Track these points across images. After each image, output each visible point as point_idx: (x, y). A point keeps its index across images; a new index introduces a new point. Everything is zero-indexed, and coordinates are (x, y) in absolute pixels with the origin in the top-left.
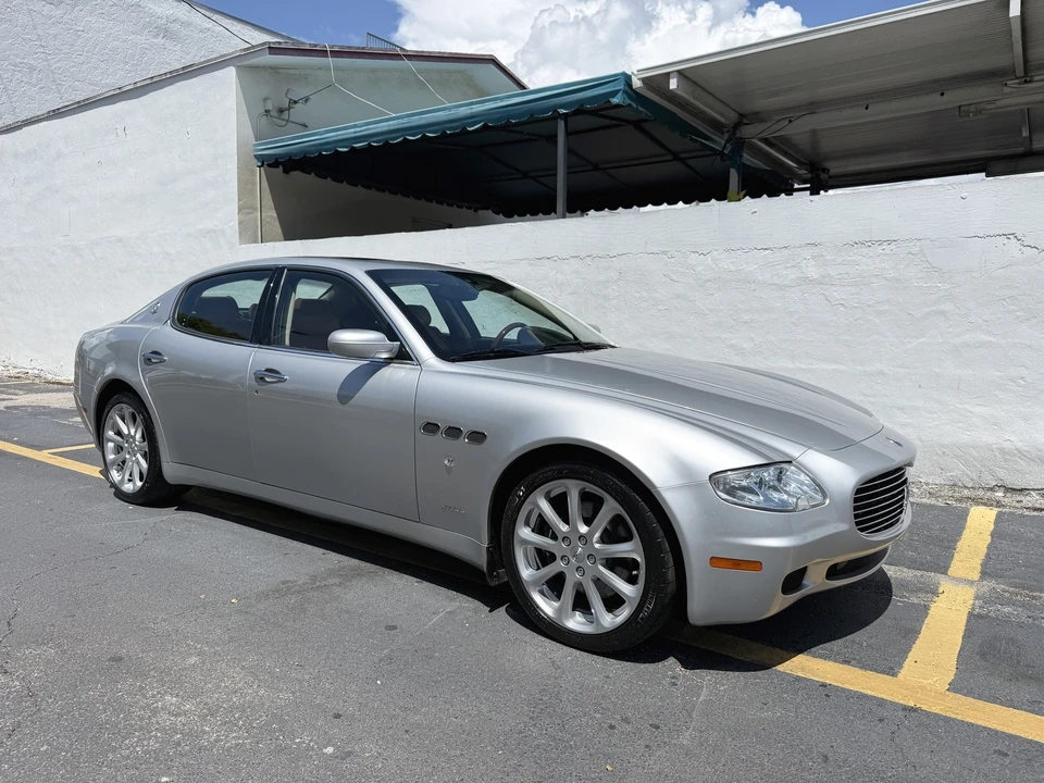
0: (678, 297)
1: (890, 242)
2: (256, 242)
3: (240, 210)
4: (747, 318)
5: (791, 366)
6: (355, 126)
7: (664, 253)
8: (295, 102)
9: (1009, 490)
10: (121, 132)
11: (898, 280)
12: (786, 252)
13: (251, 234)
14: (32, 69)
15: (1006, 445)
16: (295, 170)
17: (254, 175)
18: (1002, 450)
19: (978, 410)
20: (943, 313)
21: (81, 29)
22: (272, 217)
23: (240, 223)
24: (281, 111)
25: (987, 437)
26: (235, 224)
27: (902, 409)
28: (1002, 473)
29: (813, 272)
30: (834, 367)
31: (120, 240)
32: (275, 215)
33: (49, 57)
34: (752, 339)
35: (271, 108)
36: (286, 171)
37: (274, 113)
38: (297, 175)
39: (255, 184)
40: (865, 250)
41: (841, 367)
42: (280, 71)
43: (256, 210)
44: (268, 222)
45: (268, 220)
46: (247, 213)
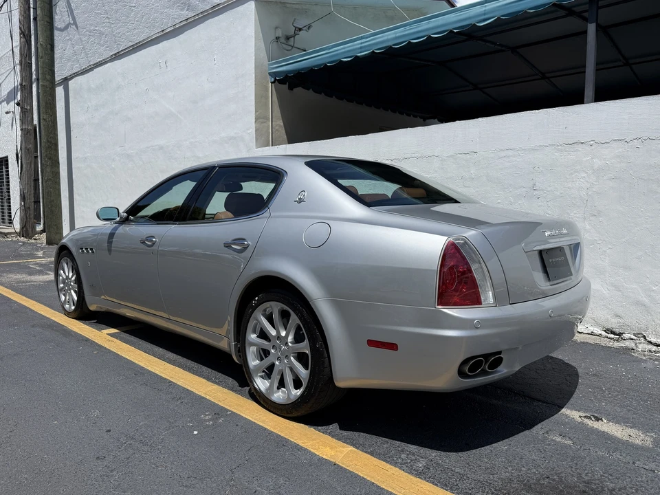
2: (268, 145)
3: (257, 119)
6: (362, 38)
8: (300, 30)
10: (163, 65)
13: (265, 139)
14: (101, 33)
16: (298, 86)
17: (267, 91)
21: (134, 5)
22: (280, 126)
23: (256, 131)
24: (288, 38)
26: (253, 131)
31: (161, 148)
32: (282, 124)
33: (113, 26)
35: (280, 36)
36: (291, 88)
37: (283, 40)
38: (299, 91)
39: (267, 98)
42: (288, 5)
43: (268, 119)
44: (277, 130)
45: (277, 128)
46: (262, 123)
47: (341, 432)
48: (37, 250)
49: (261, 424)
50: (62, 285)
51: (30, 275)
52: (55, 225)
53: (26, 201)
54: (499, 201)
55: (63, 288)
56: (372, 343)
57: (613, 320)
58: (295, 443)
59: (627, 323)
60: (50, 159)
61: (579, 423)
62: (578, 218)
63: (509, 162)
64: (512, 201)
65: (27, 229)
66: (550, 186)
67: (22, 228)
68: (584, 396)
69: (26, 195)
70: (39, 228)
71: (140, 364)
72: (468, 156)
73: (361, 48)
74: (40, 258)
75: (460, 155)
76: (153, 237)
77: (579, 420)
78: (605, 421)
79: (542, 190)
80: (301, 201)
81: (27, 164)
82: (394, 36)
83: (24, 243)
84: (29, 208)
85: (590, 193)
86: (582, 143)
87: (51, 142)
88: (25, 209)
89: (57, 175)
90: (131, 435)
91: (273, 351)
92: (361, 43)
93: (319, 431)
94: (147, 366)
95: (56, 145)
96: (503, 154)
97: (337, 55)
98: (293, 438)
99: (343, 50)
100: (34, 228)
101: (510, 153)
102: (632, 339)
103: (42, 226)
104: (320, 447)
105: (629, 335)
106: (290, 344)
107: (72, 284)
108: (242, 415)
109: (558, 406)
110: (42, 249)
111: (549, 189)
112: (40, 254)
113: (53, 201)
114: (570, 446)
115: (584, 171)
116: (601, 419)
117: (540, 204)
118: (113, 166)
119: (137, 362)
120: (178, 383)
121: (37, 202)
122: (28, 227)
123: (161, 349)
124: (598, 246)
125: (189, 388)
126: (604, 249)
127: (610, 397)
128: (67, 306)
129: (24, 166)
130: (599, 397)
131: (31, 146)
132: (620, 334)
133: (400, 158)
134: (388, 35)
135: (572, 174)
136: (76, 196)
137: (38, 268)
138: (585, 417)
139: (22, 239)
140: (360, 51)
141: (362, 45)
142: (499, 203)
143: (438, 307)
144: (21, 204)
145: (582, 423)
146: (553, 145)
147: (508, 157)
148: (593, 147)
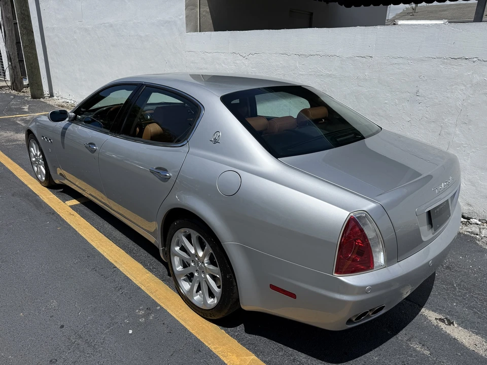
2: (196, 31)
13: (193, 25)
31: (111, 26)
32: (208, 10)
43: (196, 6)
44: (204, 16)
45: (204, 13)
46: (192, 9)
47: (247, 335)
48: (24, 104)
49: (183, 323)
50: (34, 159)
51: (17, 133)
52: (36, 83)
53: (13, 61)
54: (386, 102)
55: (35, 161)
56: (273, 287)
57: (465, 208)
58: (209, 348)
59: (475, 211)
60: (25, 28)
61: (435, 327)
62: (451, 124)
63: (398, 69)
64: (397, 102)
65: (16, 84)
66: (431, 94)
67: (13, 83)
68: (439, 294)
69: (12, 57)
70: (26, 82)
71: (93, 244)
72: (364, 60)
74: (26, 113)
75: (357, 58)
76: (94, 145)
77: (435, 322)
78: (456, 325)
79: (424, 97)
80: (216, 141)
81: (9, 30)
83: (15, 96)
84: (15, 67)
85: (465, 104)
86: (466, 59)
87: (24, 14)
88: (13, 68)
89: (32, 42)
90: (79, 333)
91: (192, 264)
93: (228, 333)
94: (98, 247)
95: (29, 16)
96: (395, 61)
98: (207, 342)
100: (22, 83)
101: (400, 61)
102: (477, 224)
103: (28, 80)
104: (229, 354)
105: (476, 220)
106: (206, 265)
107: (40, 161)
108: (168, 311)
109: (419, 305)
110: (28, 102)
111: (430, 96)
112: (26, 108)
113: (32, 64)
114: (428, 357)
115: (463, 84)
116: (453, 323)
117: (420, 108)
118: (75, 38)
119: (89, 241)
120: (121, 269)
121: (21, 61)
122: (17, 82)
123: (110, 226)
124: (464, 149)
125: (129, 276)
126: (468, 152)
127: (459, 296)
128: (40, 176)
129: (7, 32)
130: (451, 295)
131: (10, 15)
132: (468, 219)
133: (306, 54)
135: (452, 85)
136: (50, 60)
137: (23, 124)
138: (441, 320)
139: (13, 92)
142: (386, 103)
143: (336, 275)
144: (9, 64)
145: (437, 327)
146: (440, 58)
147: (399, 64)
148: (475, 64)
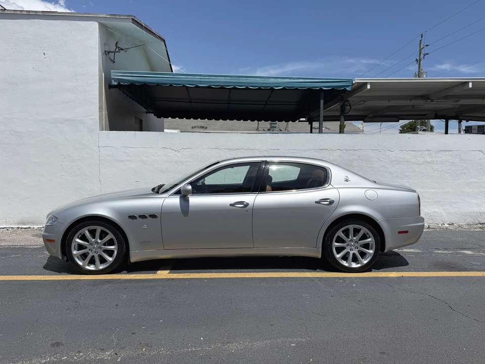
0: (382, 166)
1: (451, 151)
4: (407, 174)
5: (422, 191)
6: (201, 75)
7: (377, 150)
8: (122, 49)
9: (481, 224)
11: (453, 163)
12: (420, 152)
15: (481, 211)
17: (102, 89)
18: (480, 213)
19: (474, 201)
20: (464, 173)
22: (106, 114)
25: (476, 209)
27: (454, 203)
28: (480, 219)
29: (429, 160)
30: (435, 190)
34: (409, 182)
39: (102, 94)
40: (444, 153)
41: (437, 191)
44: (106, 117)
46: (101, 111)
73: (200, 81)
80: (348, 181)
82: (224, 81)
91: (347, 247)
92: (200, 79)
97: (181, 81)
99: (186, 79)
104: (388, 275)
106: (359, 242)
134: (219, 79)
140: (199, 83)
141: (201, 80)
